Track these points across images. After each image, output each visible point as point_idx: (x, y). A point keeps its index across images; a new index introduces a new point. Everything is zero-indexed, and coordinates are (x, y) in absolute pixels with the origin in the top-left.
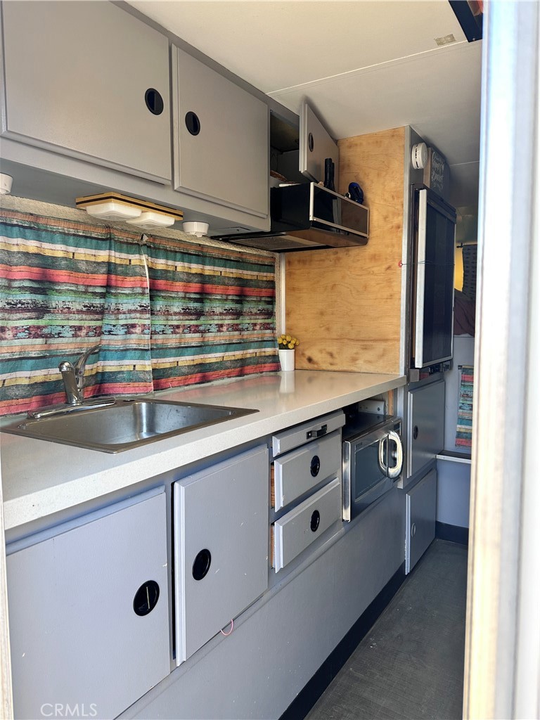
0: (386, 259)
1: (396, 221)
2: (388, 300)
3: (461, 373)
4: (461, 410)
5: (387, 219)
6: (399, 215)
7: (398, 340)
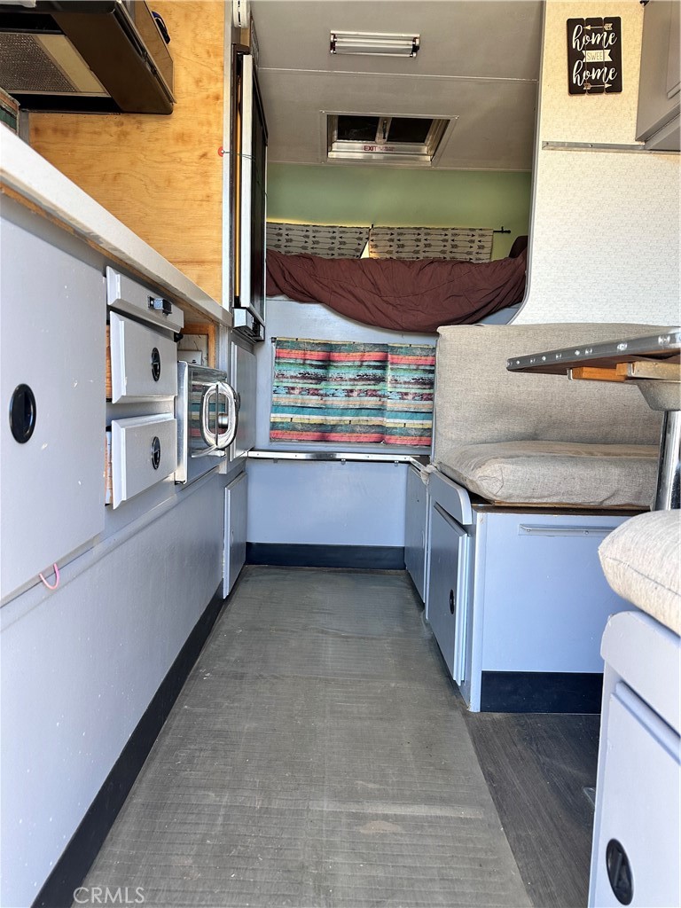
0: (200, 142)
1: (213, 88)
2: (204, 203)
3: (274, 347)
4: (275, 395)
5: (201, 84)
6: (217, 80)
7: (220, 263)
